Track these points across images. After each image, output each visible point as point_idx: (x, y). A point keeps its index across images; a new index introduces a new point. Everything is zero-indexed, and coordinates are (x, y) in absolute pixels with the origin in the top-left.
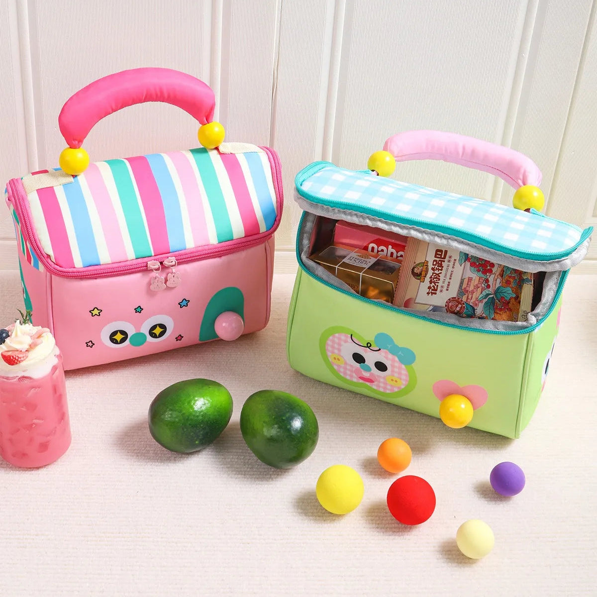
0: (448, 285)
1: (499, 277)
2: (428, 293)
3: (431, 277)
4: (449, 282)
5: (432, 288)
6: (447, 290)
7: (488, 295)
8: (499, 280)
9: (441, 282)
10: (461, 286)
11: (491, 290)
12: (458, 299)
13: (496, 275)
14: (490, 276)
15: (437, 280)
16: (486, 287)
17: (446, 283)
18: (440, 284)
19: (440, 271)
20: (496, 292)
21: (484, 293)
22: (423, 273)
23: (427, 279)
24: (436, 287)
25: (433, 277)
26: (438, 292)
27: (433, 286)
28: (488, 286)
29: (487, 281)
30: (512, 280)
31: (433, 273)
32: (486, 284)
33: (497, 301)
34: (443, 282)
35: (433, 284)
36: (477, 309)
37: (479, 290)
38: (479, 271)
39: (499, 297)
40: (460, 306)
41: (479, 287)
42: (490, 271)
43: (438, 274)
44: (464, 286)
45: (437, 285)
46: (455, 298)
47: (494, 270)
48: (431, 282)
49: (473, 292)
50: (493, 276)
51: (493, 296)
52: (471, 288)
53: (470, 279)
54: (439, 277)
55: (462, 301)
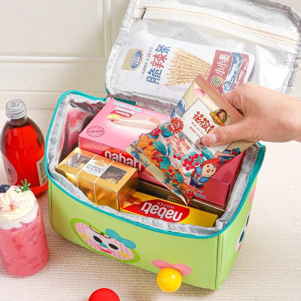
0: (194, 131)
1: (177, 168)
2: (198, 113)
3: (208, 122)
4: (195, 132)
5: (200, 118)
6: (191, 128)
7: (169, 153)
8: (175, 166)
9: (200, 127)
10: (187, 138)
11: (171, 157)
12: (179, 132)
13: (179, 167)
14: (182, 163)
15: (203, 125)
16: (175, 154)
17: (196, 130)
18: (198, 126)
19: (207, 131)
20: (168, 159)
21: (172, 151)
22: (216, 118)
23: (209, 118)
24: (199, 121)
25: (207, 123)
26: (194, 121)
27: (200, 120)
28: (175, 157)
29: (179, 158)
30: (171, 174)
31: (209, 125)
32: (177, 156)
33: (162, 156)
34: (198, 128)
35: (202, 120)
36: (164, 138)
37: (176, 150)
38: (190, 157)
39: (164, 159)
40: (174, 129)
41: (178, 150)
42: (184, 165)
43: (206, 128)
44: (186, 141)
45: (198, 123)
46: (181, 130)
47: (184, 168)
48: (205, 119)
49: (178, 144)
50: (180, 164)
51: (167, 155)
52: (181, 145)
53: (188, 148)
54: (204, 128)
55: (176, 133)
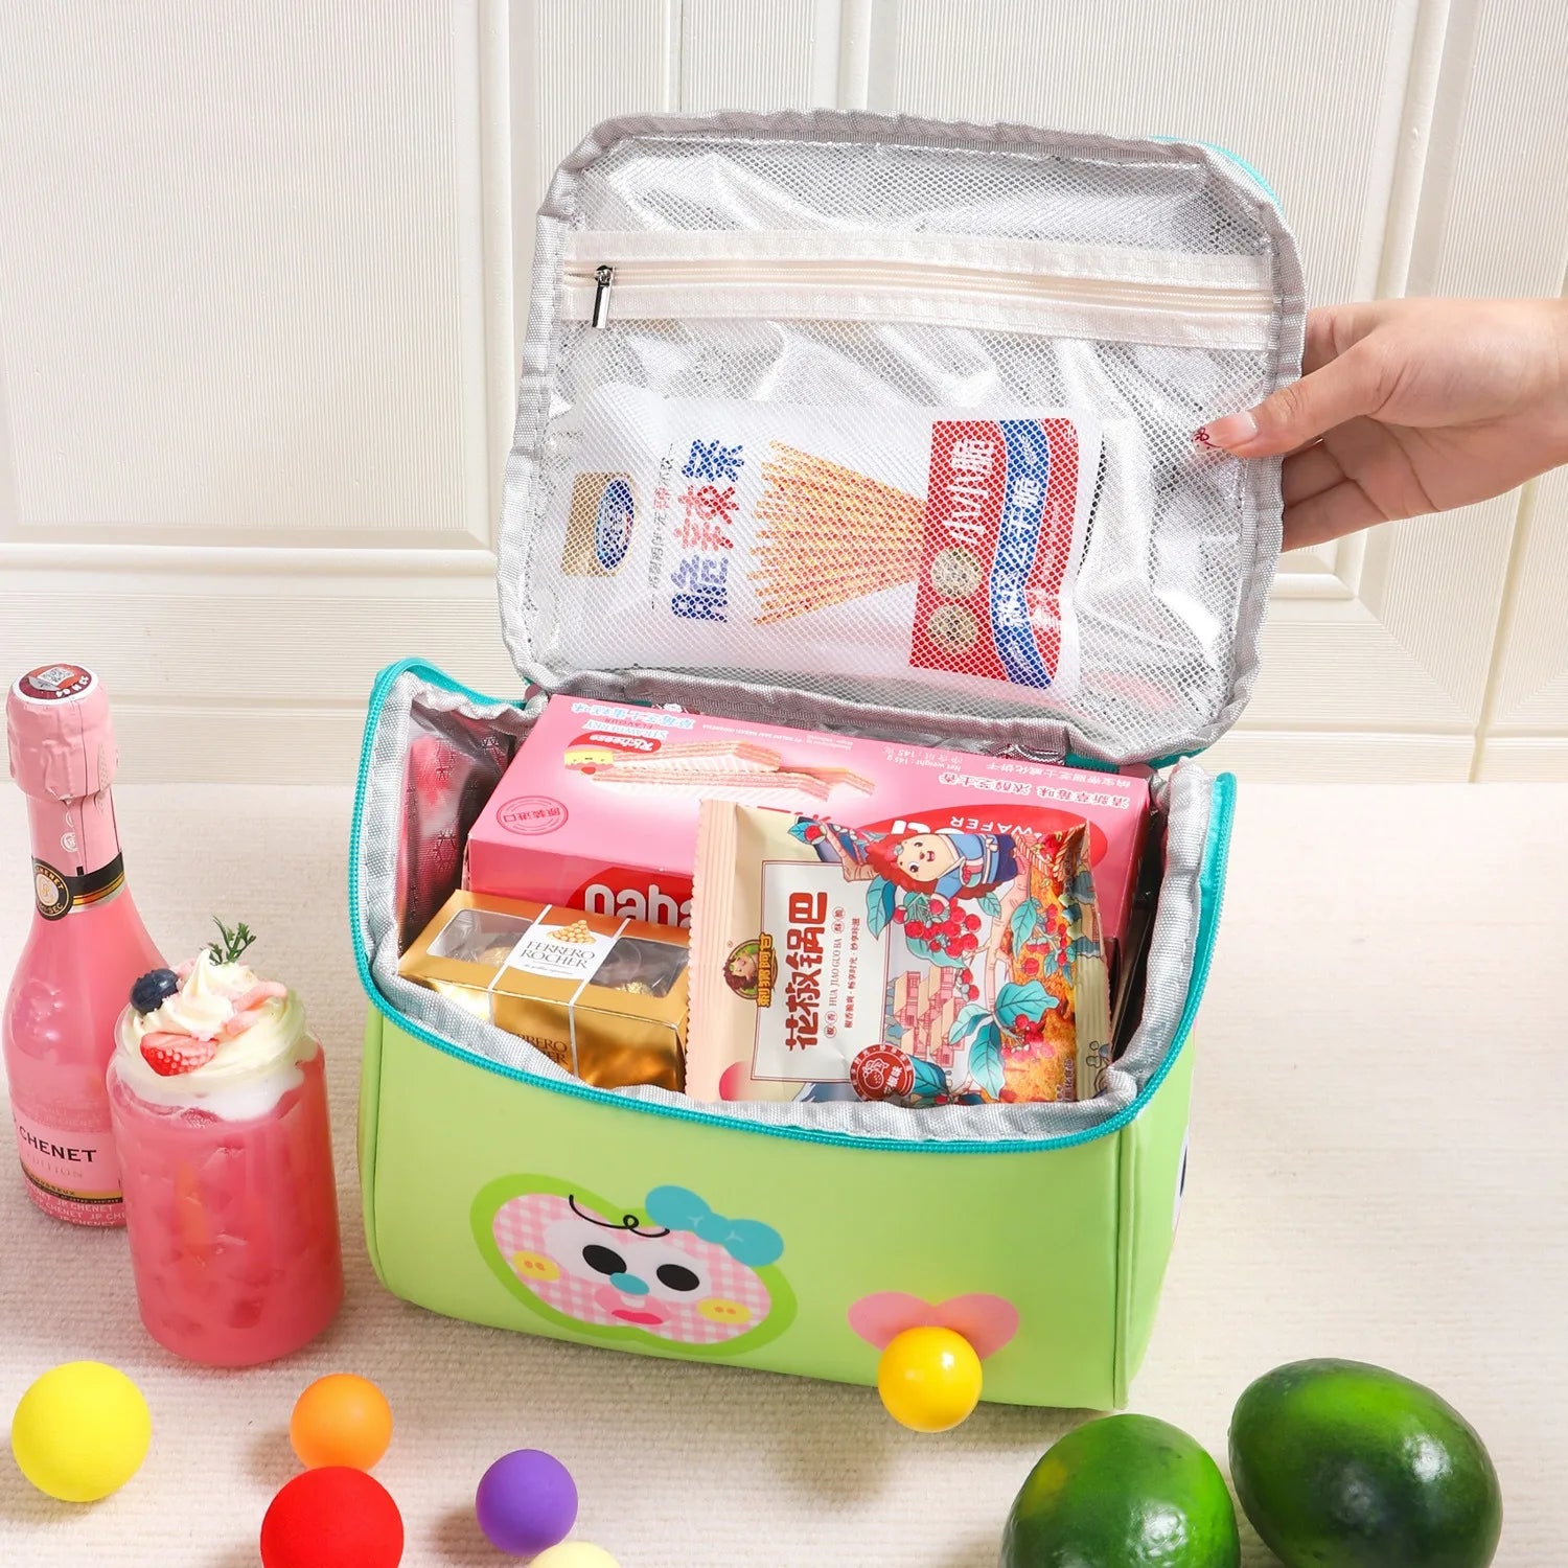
0: (849, 1008)
1: (1002, 956)
2: (790, 1043)
3: (789, 989)
4: (850, 999)
5: (801, 1024)
6: (848, 1025)
7: (976, 1019)
8: (1001, 967)
9: (823, 1000)
10: (887, 1007)
11: (983, 1003)
12: (889, 1048)
13: (992, 951)
14: (973, 957)
15: (810, 998)
16: (966, 997)
17: (842, 1003)
18: (822, 1011)
19: (815, 967)
20: (1000, 1005)
21: (964, 1018)
22: (763, 976)
23: (780, 996)
24: (810, 1019)
25: (796, 987)
26: (820, 1035)
27: (802, 1018)
28: (973, 993)
29: (966, 975)
30: (1037, 956)
31: (795, 975)
32: (966, 988)
33: (1007, 1032)
34: (833, 1002)
35: (800, 1011)
36: (950, 1073)
37: (948, 1008)
38: (935, 947)
39: (1011, 1018)
40: (897, 1071)
41: (945, 1001)
42: (972, 942)
43: (810, 977)
44: (899, 1004)
45: (815, 1015)
46: (877, 1047)
47: (981, 935)
48: (792, 1005)
49: (928, 1020)
50: (980, 957)
51: (987, 1021)
52: (923, 1007)
53: (913, 980)
54: (816, 984)
55: (899, 1053)
